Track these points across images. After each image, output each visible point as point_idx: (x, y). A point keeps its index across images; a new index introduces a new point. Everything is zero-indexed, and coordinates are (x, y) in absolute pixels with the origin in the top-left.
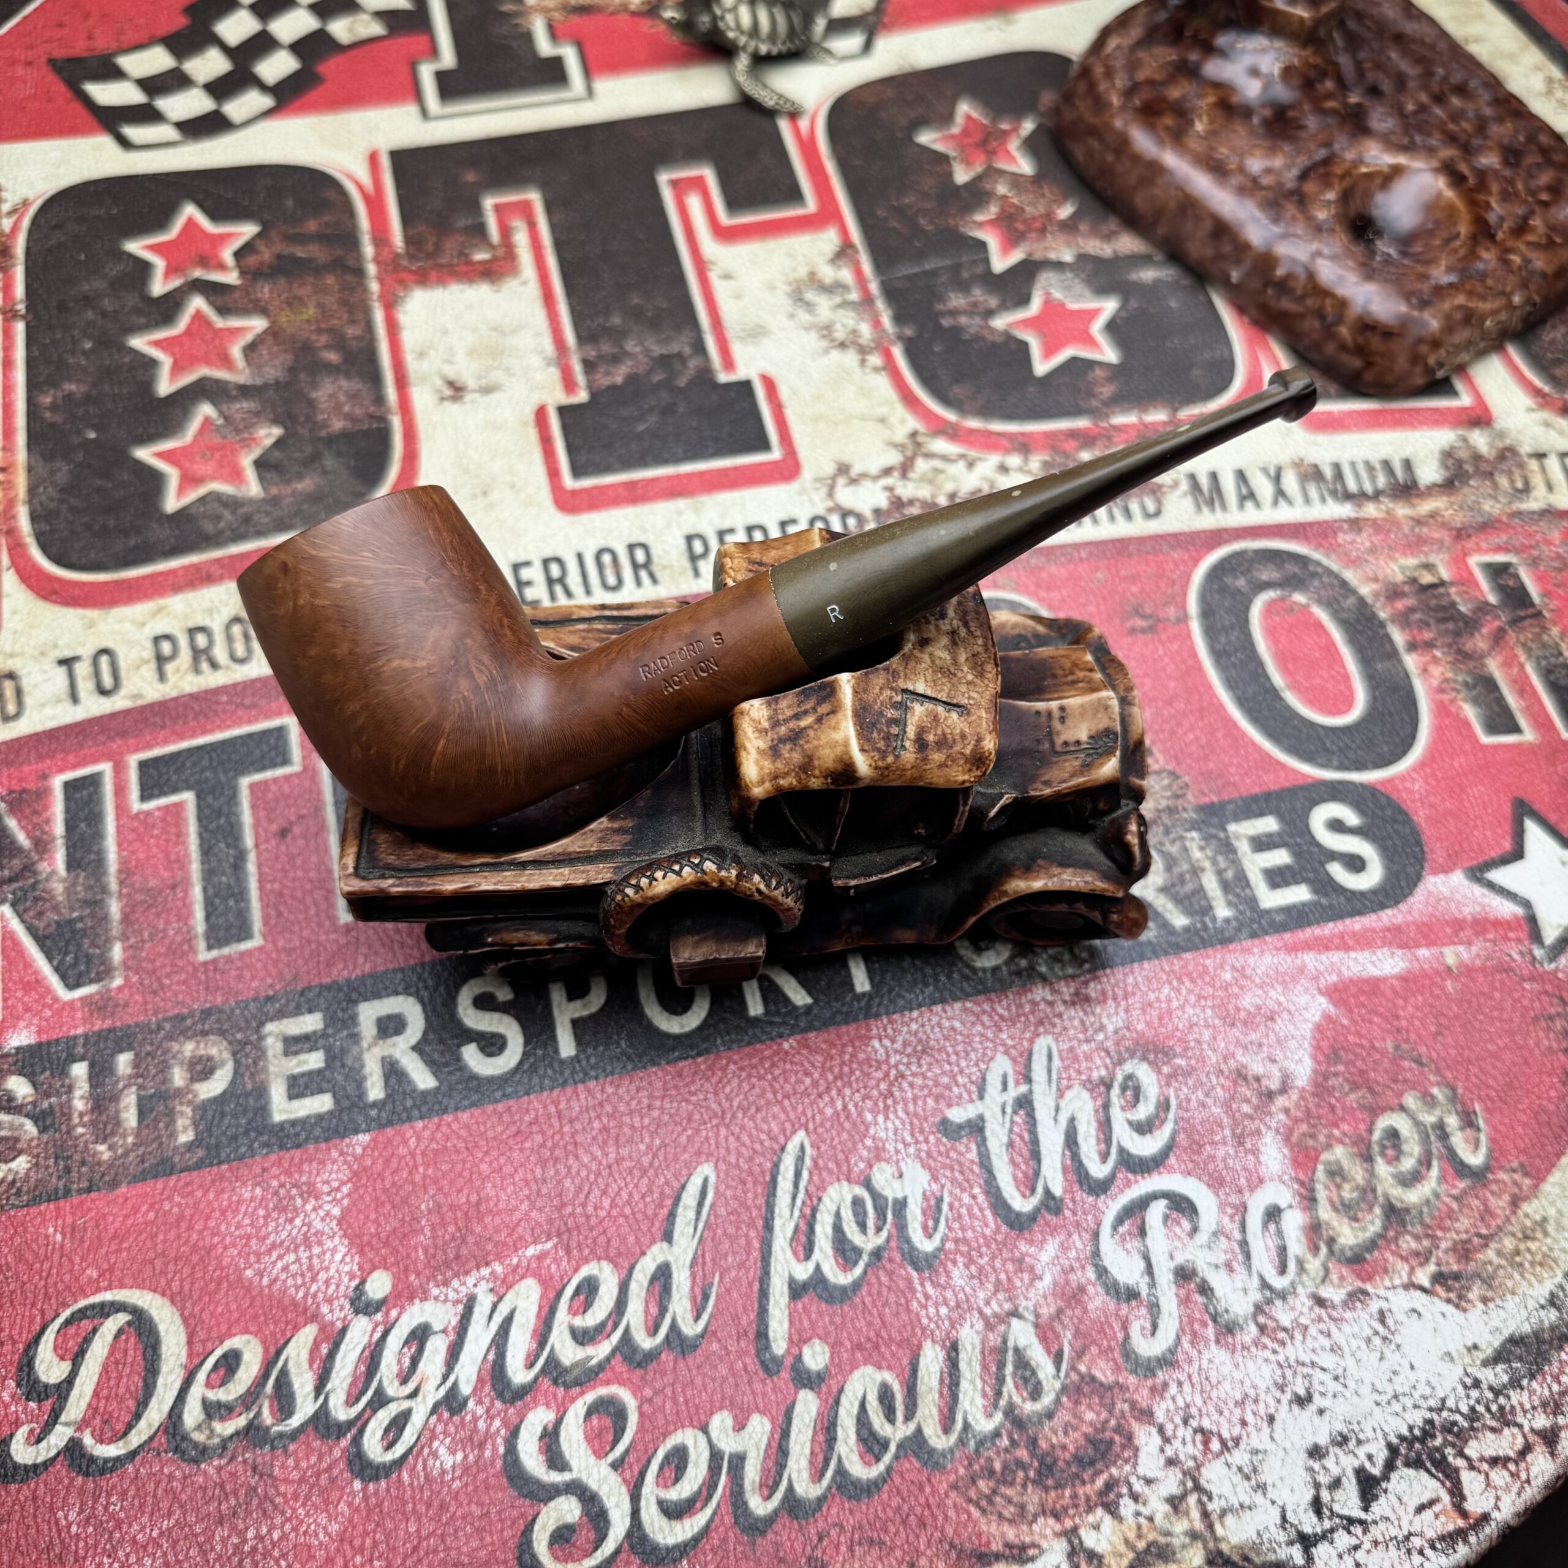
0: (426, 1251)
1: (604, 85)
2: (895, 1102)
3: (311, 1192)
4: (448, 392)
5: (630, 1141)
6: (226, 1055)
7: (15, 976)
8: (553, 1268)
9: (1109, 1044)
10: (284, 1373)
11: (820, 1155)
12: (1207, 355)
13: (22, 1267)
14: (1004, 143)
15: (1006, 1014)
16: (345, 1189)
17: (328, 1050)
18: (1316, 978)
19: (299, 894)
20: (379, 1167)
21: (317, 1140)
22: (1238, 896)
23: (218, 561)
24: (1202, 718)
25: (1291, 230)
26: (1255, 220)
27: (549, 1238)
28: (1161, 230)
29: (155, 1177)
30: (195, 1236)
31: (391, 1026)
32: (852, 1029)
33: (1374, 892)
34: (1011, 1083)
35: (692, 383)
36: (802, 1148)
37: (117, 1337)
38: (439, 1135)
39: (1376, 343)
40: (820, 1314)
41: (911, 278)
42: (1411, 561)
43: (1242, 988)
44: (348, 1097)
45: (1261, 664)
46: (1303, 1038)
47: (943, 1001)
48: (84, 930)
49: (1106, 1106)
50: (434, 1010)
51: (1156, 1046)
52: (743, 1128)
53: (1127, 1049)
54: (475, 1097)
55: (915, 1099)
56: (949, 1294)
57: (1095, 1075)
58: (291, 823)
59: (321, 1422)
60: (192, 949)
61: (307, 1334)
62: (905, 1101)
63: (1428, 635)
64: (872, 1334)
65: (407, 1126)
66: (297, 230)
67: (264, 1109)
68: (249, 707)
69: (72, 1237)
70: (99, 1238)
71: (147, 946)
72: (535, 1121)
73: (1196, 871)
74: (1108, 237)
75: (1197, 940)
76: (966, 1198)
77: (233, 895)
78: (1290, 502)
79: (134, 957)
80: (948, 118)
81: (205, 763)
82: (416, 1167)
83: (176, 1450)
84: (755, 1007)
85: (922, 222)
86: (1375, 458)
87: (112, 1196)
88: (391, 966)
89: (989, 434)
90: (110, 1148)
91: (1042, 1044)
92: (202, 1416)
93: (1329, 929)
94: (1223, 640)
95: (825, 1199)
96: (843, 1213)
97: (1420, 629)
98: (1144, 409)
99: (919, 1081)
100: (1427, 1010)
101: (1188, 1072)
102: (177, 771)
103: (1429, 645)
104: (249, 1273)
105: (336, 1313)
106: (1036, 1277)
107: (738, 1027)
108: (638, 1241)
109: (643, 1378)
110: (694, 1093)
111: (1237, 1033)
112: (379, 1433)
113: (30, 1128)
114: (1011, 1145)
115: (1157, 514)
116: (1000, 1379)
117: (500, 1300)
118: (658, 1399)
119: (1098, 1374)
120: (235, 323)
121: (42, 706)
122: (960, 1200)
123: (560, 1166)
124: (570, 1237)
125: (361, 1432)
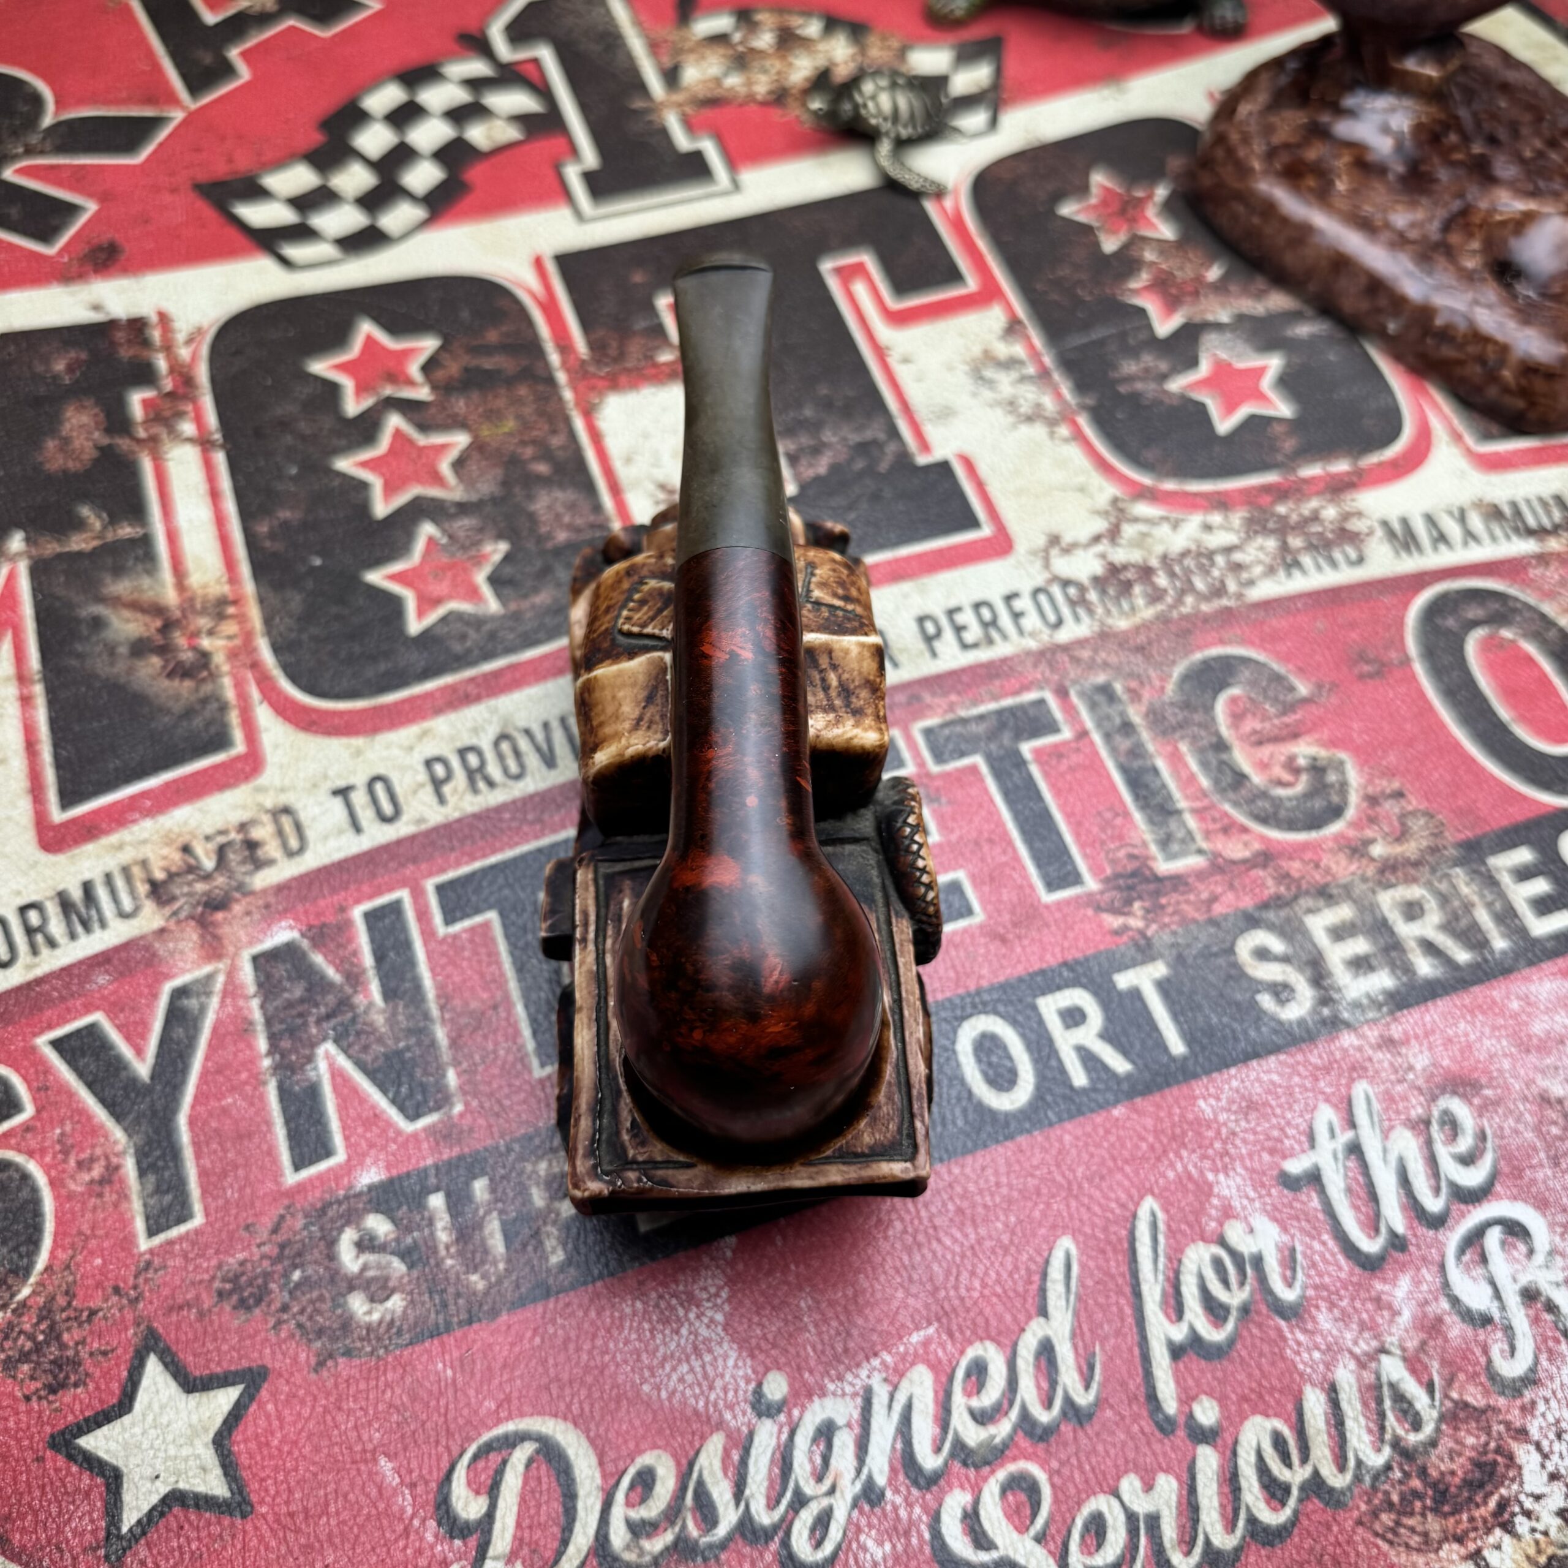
0: (814, 1349)
1: (749, 177)
2: (1232, 1160)
3: (691, 1300)
4: (662, 495)
5: (986, 1220)
7: (352, 1113)
8: (940, 1353)
9: (1420, 1082)
10: (701, 1484)
11: (1170, 1218)
12: (1373, 405)
13: (418, 1406)
14: (1142, 210)
15: (1319, 1063)
16: (724, 1294)
20: (753, 1269)
21: (686, 1248)
22: (1508, 926)
23: (472, 680)
24: (1442, 757)
25: (1444, 281)
26: (1410, 274)
27: (930, 1324)
28: (1312, 287)
29: (534, 1301)
30: (585, 1357)
32: (1175, 1090)
34: (1338, 1131)
35: (892, 468)
36: (1153, 1214)
37: (528, 1466)
38: (802, 1232)
39: (1539, 385)
40: (1202, 1371)
41: (1082, 348)
43: (1529, 1015)
45: (1484, 700)
47: (1257, 1055)
48: (413, 1059)
49: (1429, 1143)
51: (1463, 1080)
52: (1091, 1197)
53: (1438, 1086)
55: (1250, 1154)
56: (1319, 1339)
57: (1413, 1114)
59: (746, 1528)
60: (526, 1068)
61: (715, 1445)
62: (1241, 1158)
64: (1254, 1385)
65: (770, 1226)
66: (479, 342)
68: (532, 823)
69: (463, 1370)
70: (489, 1368)
71: (481, 1068)
73: (1468, 907)
74: (1259, 295)
75: (1481, 973)
76: (1317, 1246)
78: (1479, 542)
79: (469, 1082)
80: (1084, 189)
81: (501, 881)
82: (787, 1265)
84: (1079, 1078)
85: (1079, 292)
86: (1547, 493)
87: (494, 1326)
89: (1186, 494)
90: (484, 1277)
91: (1361, 1090)
92: (628, 1536)
94: (1445, 679)
95: (1185, 1260)
96: (1205, 1273)
98: (1327, 461)
99: (1250, 1137)
101: (1497, 1103)
102: (475, 892)
104: (646, 1388)
105: (740, 1418)
106: (1396, 1313)
107: (1065, 1097)
108: (1015, 1319)
109: (1047, 1451)
110: (1037, 1167)
111: (1533, 1059)
112: (806, 1533)
113: (398, 1266)
114: (1349, 1190)
115: (1361, 560)
116: (1382, 1415)
117: (896, 1387)
118: (1066, 1471)
119: (1470, 1399)
120: (437, 439)
121: (326, 838)
122: (1311, 1248)
123: (925, 1251)
124: (949, 1320)
125: (788, 1533)
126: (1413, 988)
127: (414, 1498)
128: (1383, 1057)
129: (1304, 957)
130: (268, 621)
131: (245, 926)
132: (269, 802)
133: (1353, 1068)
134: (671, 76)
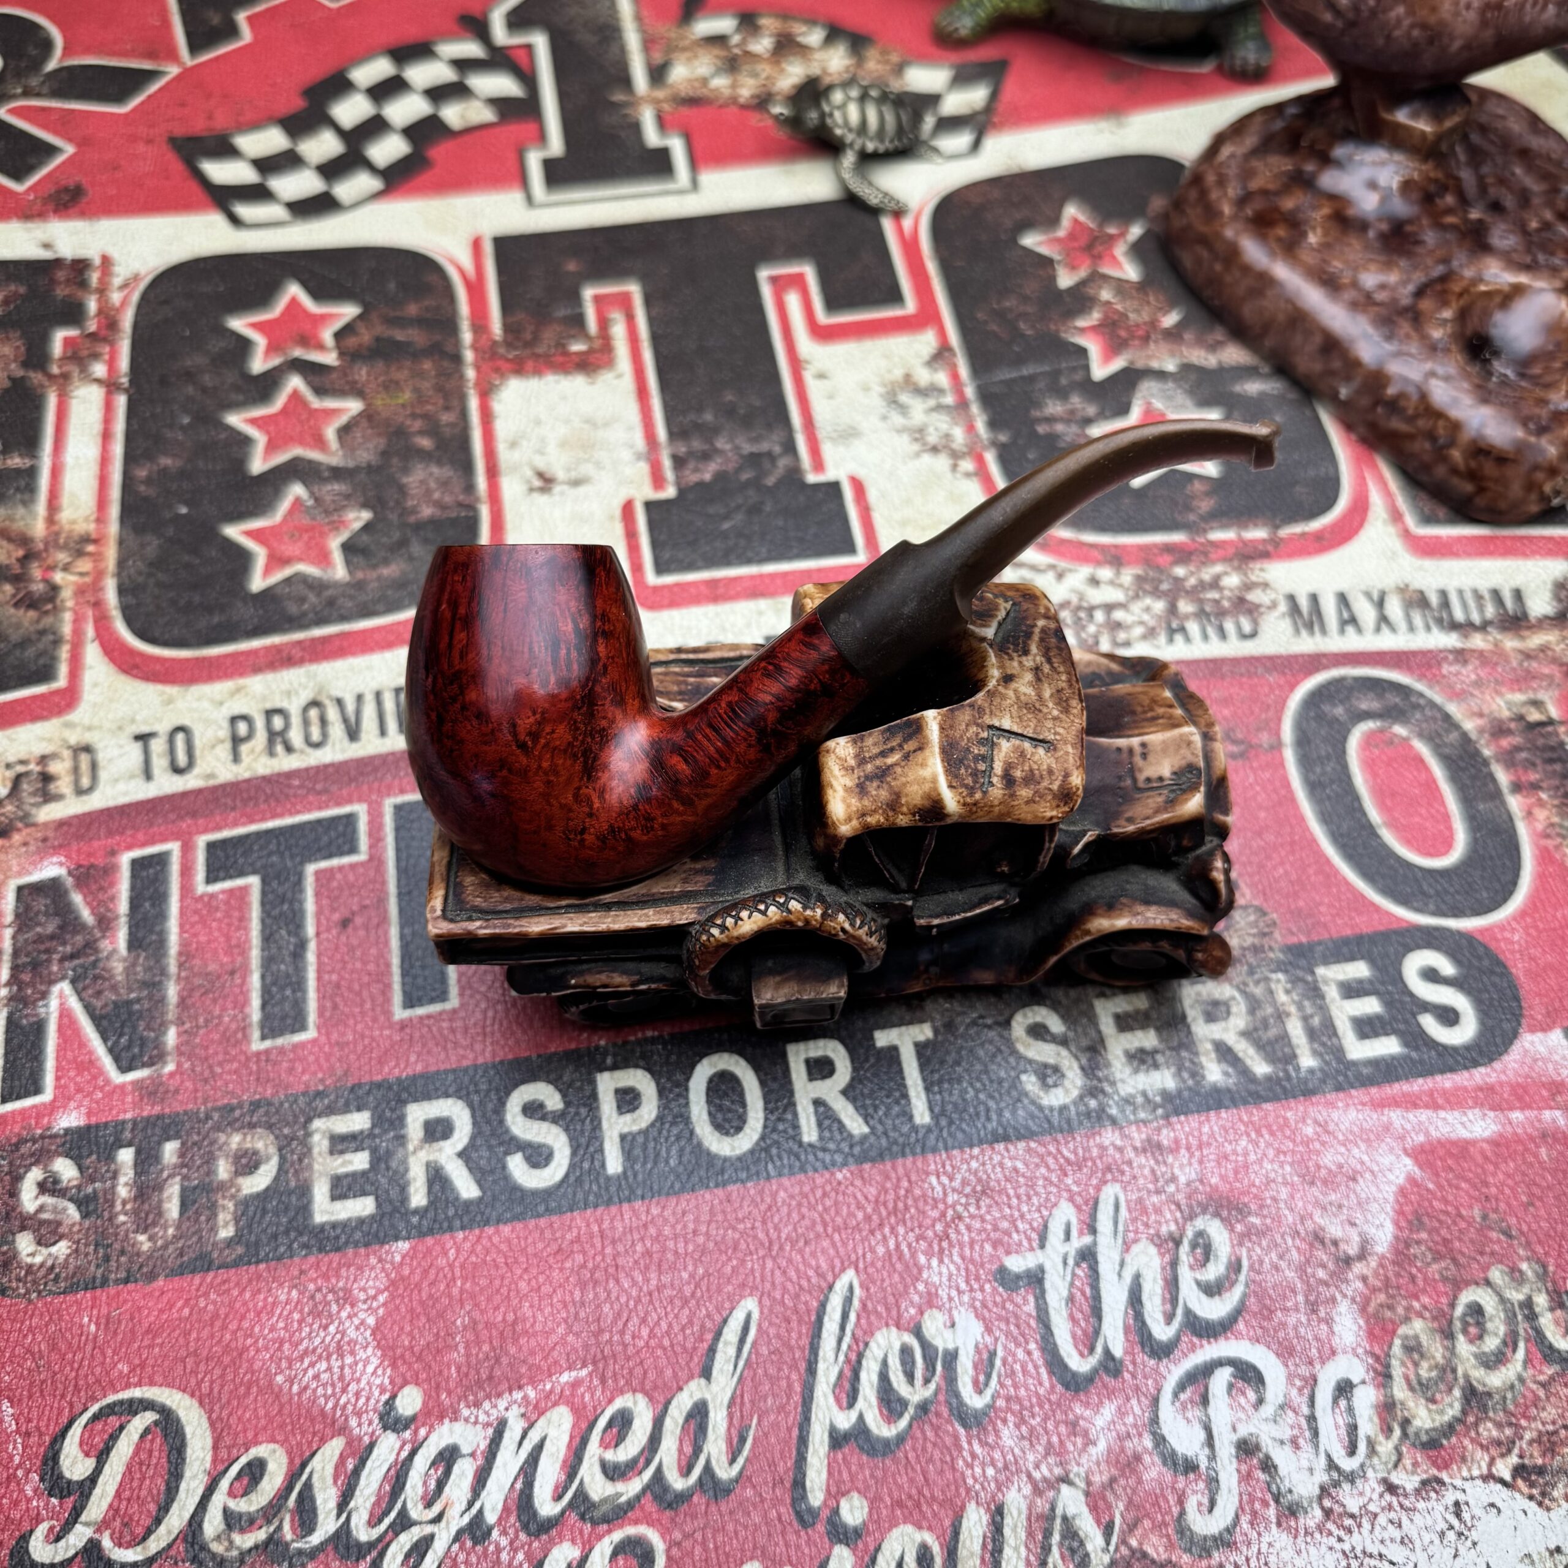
0: (458, 1369)
1: (709, 178)
2: (951, 1245)
3: (347, 1298)
4: (537, 483)
5: (673, 1268)
6: (272, 1150)
7: (70, 1055)
8: (587, 1397)
9: (1180, 1197)
10: (308, 1486)
11: (869, 1296)
12: (1311, 473)
13: (54, 1356)
14: (1110, 247)
15: (1072, 1157)
16: (382, 1299)
17: (374, 1151)
18: (1402, 1138)
19: (356, 987)
20: (417, 1278)
21: (356, 1245)
22: (1324, 1044)
23: (299, 643)
24: (1293, 852)
25: (1405, 348)
26: (1366, 336)
27: (584, 1366)
28: (1269, 343)
29: (193, 1272)
30: (228, 1336)
31: (437, 1130)
32: (909, 1161)
33: (1467, 1048)
34: (1074, 1233)
35: (780, 482)
36: (851, 1288)
37: (143, 1436)
38: (479, 1248)
39: (1489, 468)
40: (861, 1466)
41: (1009, 383)
42: (1519, 697)
43: (1323, 1144)
44: (391, 1202)
45: (1357, 798)
46: (1386, 1200)
47: (1006, 1138)
48: (140, 1012)
49: (1174, 1264)
50: (484, 1116)
51: (1229, 1202)
52: (790, 1261)
53: (1199, 1204)
54: (518, 1209)
55: (972, 1243)
56: (997, 1455)
57: (1164, 1230)
58: (353, 914)
59: (342, 1542)
60: (246, 1038)
61: (333, 1449)
62: (961, 1245)
63: (1534, 776)
65: (447, 1236)
66: (398, 314)
67: (306, 1209)
68: (319, 793)
69: (106, 1328)
70: (133, 1331)
71: (202, 1032)
72: (578, 1240)
73: (1281, 1016)
74: (1213, 347)
75: (1278, 1090)
76: (1020, 1354)
77: (290, 984)
78: (1393, 629)
79: (187, 1043)
80: (1054, 221)
82: (454, 1279)
83: (193, 1562)
84: (809, 1132)
85: (1022, 325)
86: (1484, 586)
87: (148, 1289)
88: (442, 1067)
89: (1082, 544)
90: (150, 1239)
91: (1110, 1192)
92: (222, 1527)
93: (1418, 1085)
94: (1318, 770)
95: (873, 1345)
96: (890, 1361)
97: (1526, 769)
98: (1244, 526)
99: (977, 1224)
100: (1518, 1178)
101: (1261, 1233)
102: (245, 854)
103: (1535, 787)
104: (279, 1379)
105: (364, 1427)
106: (1089, 1442)
107: (790, 1152)
108: (675, 1375)
109: (673, 1520)
110: (742, 1221)
111: (1315, 1191)
112: (400, 1558)
113: (73, 1213)
114: (1071, 1299)
115: (1253, 635)
116: (1046, 1549)
117: (531, 1426)
118: (687, 1544)
119: (1150, 1551)
120: (330, 403)
121: (117, 780)
122: (1014, 1355)
123: (600, 1290)
124: (606, 1366)
125: (382, 1555)
126: (1198, 1094)
127: (24, 1448)
128: (1144, 1162)
129: (1085, 1042)
130: (121, 563)
131: (19, 856)
132: (74, 738)
133: (1109, 1169)
134: (657, 74)
